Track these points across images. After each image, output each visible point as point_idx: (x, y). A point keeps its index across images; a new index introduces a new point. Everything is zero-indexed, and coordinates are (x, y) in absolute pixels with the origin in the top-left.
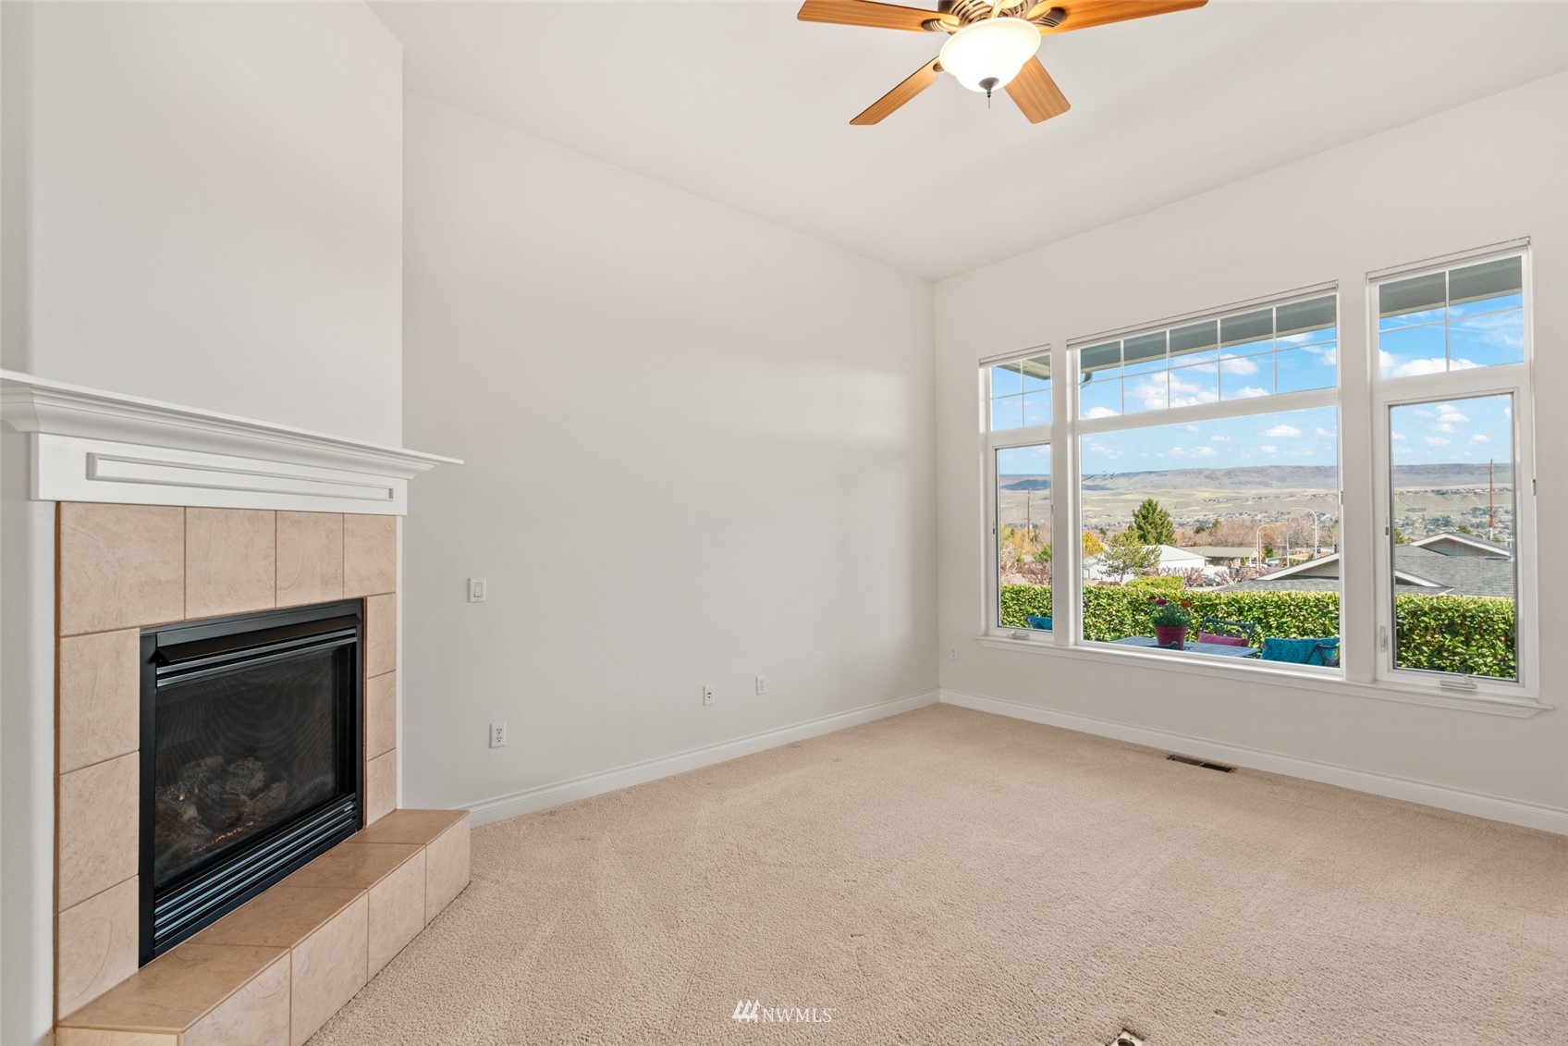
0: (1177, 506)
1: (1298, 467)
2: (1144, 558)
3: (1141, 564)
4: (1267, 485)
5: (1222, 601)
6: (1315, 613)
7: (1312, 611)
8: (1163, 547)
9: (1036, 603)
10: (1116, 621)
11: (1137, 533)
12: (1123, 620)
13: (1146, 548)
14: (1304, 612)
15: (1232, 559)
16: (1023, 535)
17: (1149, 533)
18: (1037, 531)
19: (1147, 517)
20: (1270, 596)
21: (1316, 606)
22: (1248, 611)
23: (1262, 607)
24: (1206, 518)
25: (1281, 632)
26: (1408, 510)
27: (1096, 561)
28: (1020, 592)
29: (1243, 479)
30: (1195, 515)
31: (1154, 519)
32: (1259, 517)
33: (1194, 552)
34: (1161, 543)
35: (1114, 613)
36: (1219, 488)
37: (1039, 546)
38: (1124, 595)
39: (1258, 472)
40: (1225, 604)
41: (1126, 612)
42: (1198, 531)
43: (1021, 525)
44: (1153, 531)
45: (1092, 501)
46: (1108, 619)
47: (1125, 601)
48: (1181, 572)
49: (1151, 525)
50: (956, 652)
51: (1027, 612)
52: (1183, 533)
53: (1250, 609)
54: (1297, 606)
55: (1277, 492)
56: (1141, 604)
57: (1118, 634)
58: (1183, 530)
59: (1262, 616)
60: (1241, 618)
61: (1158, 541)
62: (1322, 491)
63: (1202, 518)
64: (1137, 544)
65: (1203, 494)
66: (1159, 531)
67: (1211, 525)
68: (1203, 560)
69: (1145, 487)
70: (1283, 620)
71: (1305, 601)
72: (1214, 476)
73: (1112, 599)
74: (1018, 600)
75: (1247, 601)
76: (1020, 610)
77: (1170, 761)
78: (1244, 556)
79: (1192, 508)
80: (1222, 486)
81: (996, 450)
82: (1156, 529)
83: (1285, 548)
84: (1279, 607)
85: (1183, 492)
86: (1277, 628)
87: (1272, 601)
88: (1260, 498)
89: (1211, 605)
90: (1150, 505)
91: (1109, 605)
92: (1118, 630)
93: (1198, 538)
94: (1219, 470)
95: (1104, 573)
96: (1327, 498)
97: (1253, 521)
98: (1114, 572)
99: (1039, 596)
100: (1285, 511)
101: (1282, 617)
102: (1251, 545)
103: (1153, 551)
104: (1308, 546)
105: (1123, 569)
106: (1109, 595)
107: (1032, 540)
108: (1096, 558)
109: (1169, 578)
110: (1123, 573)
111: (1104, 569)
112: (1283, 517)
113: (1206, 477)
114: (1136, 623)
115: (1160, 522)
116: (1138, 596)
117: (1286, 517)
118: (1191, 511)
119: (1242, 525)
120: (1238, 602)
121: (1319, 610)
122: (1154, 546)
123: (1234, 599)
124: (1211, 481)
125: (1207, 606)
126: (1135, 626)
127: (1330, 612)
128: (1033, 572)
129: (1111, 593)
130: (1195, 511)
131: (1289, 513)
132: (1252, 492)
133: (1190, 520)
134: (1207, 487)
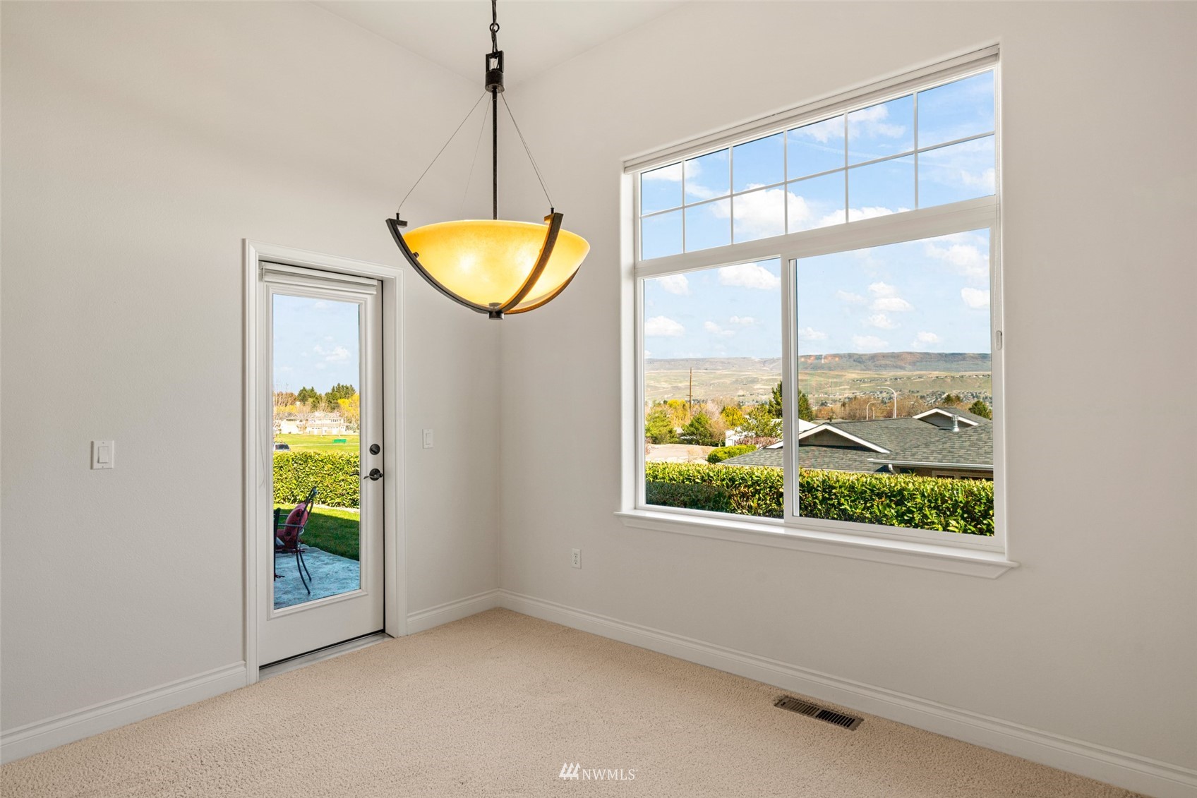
3: (770, 435)
4: (902, 368)
11: (773, 407)
29: (883, 362)
36: (865, 370)
45: (762, 380)
55: (909, 373)
62: (942, 374)
65: (852, 375)
69: (806, 368)
72: (861, 360)
79: (842, 387)
80: (867, 369)
88: (896, 379)
94: (865, 355)
96: (946, 379)
100: (915, 390)
103: (779, 424)
112: (913, 394)
113: (854, 361)
117: (916, 395)
118: (841, 389)
124: (859, 364)
130: (845, 389)
131: (918, 392)
132: (889, 374)
133: (840, 397)
134: (855, 369)
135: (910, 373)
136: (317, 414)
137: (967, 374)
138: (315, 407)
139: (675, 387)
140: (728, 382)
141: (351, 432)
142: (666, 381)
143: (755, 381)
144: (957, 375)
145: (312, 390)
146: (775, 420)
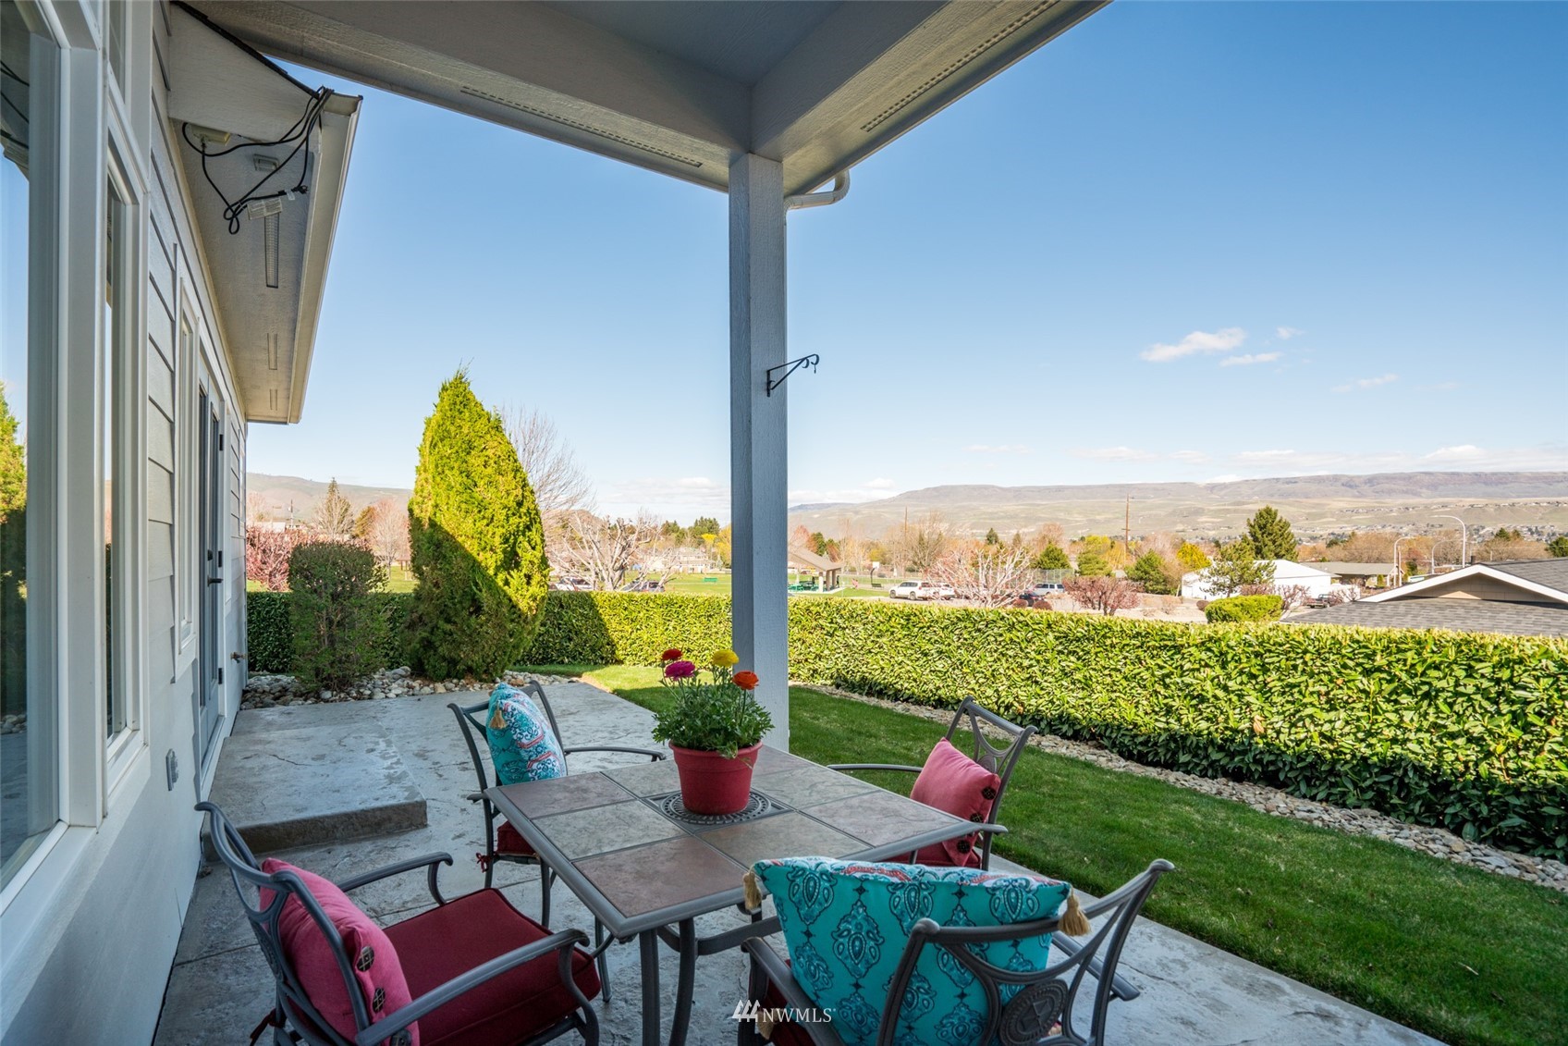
0: (1304, 516)
1: (1453, 474)
2: (1255, 574)
3: (1251, 581)
4: (1415, 494)
8: (1281, 563)
11: (1253, 545)
15: (1367, 577)
16: (1123, 548)
17: (1267, 545)
19: (1265, 527)
24: (1342, 530)
27: (1199, 577)
29: (1387, 486)
30: (1325, 529)
31: (1272, 530)
32: (1405, 529)
33: (1320, 569)
34: (1281, 558)
36: (1359, 497)
39: (1404, 479)
42: (1330, 545)
43: (1121, 537)
44: (1271, 543)
45: (1209, 510)
49: (1268, 536)
52: (1311, 548)
55: (1428, 501)
58: (1313, 544)
61: (1278, 556)
62: (1480, 501)
63: (1337, 531)
64: (1249, 558)
65: (1339, 504)
66: (1278, 543)
67: (1346, 539)
68: (1329, 578)
69: (1272, 496)
72: (1352, 484)
78: (1382, 573)
79: (1325, 520)
80: (1361, 495)
82: (1275, 541)
83: (1430, 564)
85: (1316, 501)
88: (1407, 509)
90: (1267, 514)
93: (1329, 553)
94: (1359, 477)
95: (1207, 591)
96: (1486, 508)
97: (1397, 534)
98: (1219, 590)
100: (1436, 523)
102: (1392, 561)
103: (1268, 567)
104: (1458, 562)
105: (1230, 587)
107: (1129, 554)
108: (1198, 573)
110: (1230, 591)
111: (1208, 586)
112: (1434, 529)
113: (1343, 485)
115: (1279, 534)
117: (1437, 530)
118: (1324, 523)
119: (1382, 539)
122: (1270, 561)
124: (1349, 489)
130: (1329, 523)
131: (1441, 526)
132: (1397, 501)
133: (1321, 533)
134: (1343, 496)
135: (1430, 501)
136: (682, 549)
137: (1521, 501)
138: (679, 541)
139: (1091, 520)
140: (1158, 514)
141: (716, 570)
142: (1079, 513)
143: (1199, 512)
144: (1505, 502)
145: (675, 524)
146: (1259, 562)
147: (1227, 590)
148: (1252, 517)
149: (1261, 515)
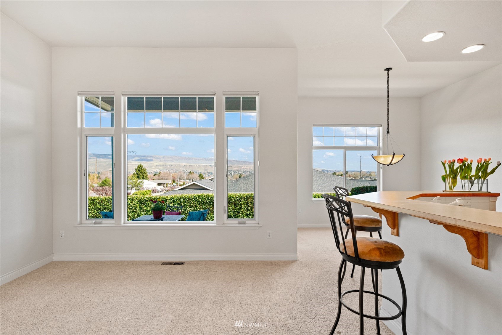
0: (148, 167)
1: (181, 157)
2: (138, 184)
3: (137, 186)
4: (173, 162)
5: (168, 199)
6: (194, 200)
7: (193, 200)
8: (145, 181)
9: (102, 204)
10: (134, 208)
11: (136, 175)
12: (136, 207)
13: (139, 181)
14: (191, 201)
15: (164, 184)
16: (94, 176)
17: (140, 175)
18: (99, 175)
19: (140, 170)
20: (182, 196)
21: (194, 198)
22: (176, 201)
23: (180, 200)
24: (157, 171)
25: (185, 207)
26: (204, 170)
28: (94, 200)
29: (167, 159)
31: (142, 171)
32: (171, 171)
33: (153, 182)
34: (144, 179)
35: (133, 205)
36: (160, 162)
37: (100, 180)
38: (136, 199)
39: (171, 157)
40: (169, 199)
41: (137, 205)
42: (154, 175)
43: (93, 172)
44: (141, 175)
46: (131, 208)
47: (137, 201)
48: (151, 188)
49: (140, 173)
50: (63, 235)
51: (98, 208)
52: (150, 176)
53: (177, 201)
54: (189, 199)
55: (176, 163)
56: (142, 201)
57: (134, 213)
58: (150, 175)
59: (180, 203)
60: (174, 204)
61: (143, 178)
62: (186, 164)
63: (155, 171)
64: (136, 179)
65: (156, 163)
66: (143, 175)
67: (158, 173)
68: (156, 185)
70: (185, 203)
71: (191, 197)
73: (132, 200)
74: (94, 203)
75: (176, 198)
76: (95, 207)
77: (163, 265)
78: (167, 183)
81: (86, 136)
82: (142, 174)
83: (178, 180)
84: (184, 199)
85: (150, 163)
86: (184, 206)
87: (182, 198)
88: (171, 165)
89: (165, 200)
90: (140, 166)
91: (131, 202)
92: (134, 212)
93: (154, 177)
94: (161, 156)
97: (169, 172)
99: (103, 201)
100: (177, 169)
101: (185, 202)
102: (169, 179)
103: (141, 182)
104: (183, 180)
105: (132, 188)
106: (131, 199)
107: (97, 178)
109: (147, 190)
110: (132, 189)
114: (141, 208)
115: (143, 172)
116: (141, 198)
117: (178, 171)
118: (152, 169)
119: (167, 173)
120: (173, 199)
121: (195, 200)
122: (142, 180)
123: (172, 198)
124: (158, 160)
125: (164, 200)
126: (140, 210)
127: (197, 200)
128: (98, 191)
129: (132, 198)
130: (154, 169)
137: (193, 164)
140: (105, 164)
144: (191, 164)
147: (131, 189)
148: (136, 167)
149: (139, 167)
